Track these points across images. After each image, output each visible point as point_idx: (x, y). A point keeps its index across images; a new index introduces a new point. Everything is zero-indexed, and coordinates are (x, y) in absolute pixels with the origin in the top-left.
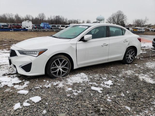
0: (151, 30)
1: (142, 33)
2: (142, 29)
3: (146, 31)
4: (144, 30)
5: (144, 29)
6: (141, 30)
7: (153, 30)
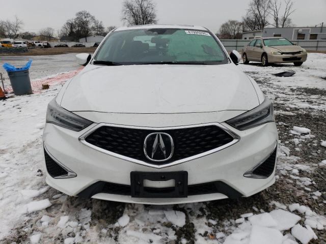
0: (37, 44)
1: (24, 51)
2: (21, 43)
3: (29, 46)
4: (26, 45)
5: (24, 43)
6: (19, 45)
7: (42, 44)
